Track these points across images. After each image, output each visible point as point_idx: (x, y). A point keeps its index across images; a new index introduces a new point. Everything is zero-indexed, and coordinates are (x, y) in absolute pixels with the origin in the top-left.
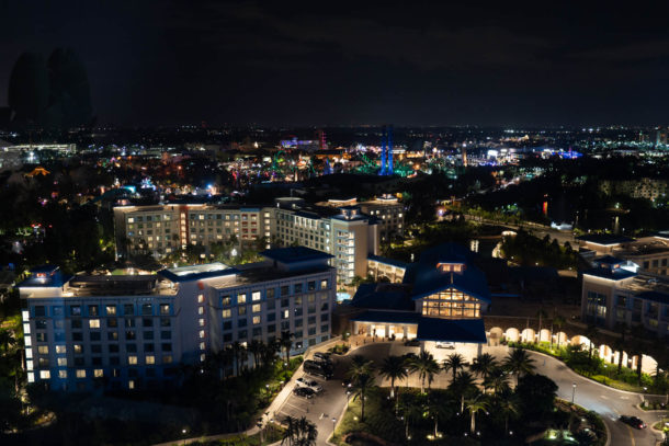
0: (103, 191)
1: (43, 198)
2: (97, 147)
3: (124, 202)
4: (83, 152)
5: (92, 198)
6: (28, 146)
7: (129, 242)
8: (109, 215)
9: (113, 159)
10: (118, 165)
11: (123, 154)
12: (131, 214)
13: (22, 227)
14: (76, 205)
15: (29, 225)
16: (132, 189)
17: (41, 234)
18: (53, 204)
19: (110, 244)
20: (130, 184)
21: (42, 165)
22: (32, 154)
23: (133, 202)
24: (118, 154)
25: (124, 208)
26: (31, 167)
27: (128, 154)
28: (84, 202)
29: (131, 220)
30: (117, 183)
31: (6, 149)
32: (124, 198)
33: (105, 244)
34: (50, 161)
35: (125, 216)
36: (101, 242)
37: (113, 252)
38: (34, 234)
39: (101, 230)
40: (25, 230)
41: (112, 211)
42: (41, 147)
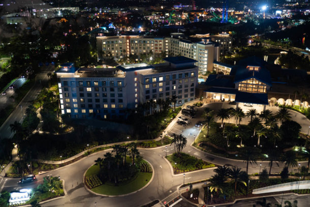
0: (92, 29)
1: (65, 33)
2: (88, 9)
3: (101, 34)
4: (82, 11)
5: (87, 32)
6: (58, 8)
7: (104, 53)
8: (94, 41)
9: (96, 14)
10: (98, 17)
11: (100, 12)
12: (105, 40)
13: (57, 46)
14: (79, 36)
15: (59, 45)
16: (105, 28)
17: (65, 49)
18: (70, 35)
19: (95, 54)
20: (103, 26)
21: (65, 17)
22: (60, 12)
23: (105, 34)
24: (97, 12)
25: (101, 37)
26: (59, 18)
27: (103, 12)
28: (83, 34)
29: (104, 43)
30: (98, 26)
31: (48, 10)
33: (93, 54)
34: (68, 15)
35: (101, 41)
36: (91, 53)
37: (97, 58)
38: (62, 49)
39: (91, 47)
40: (58, 47)
41: (96, 39)
42: (63, 9)
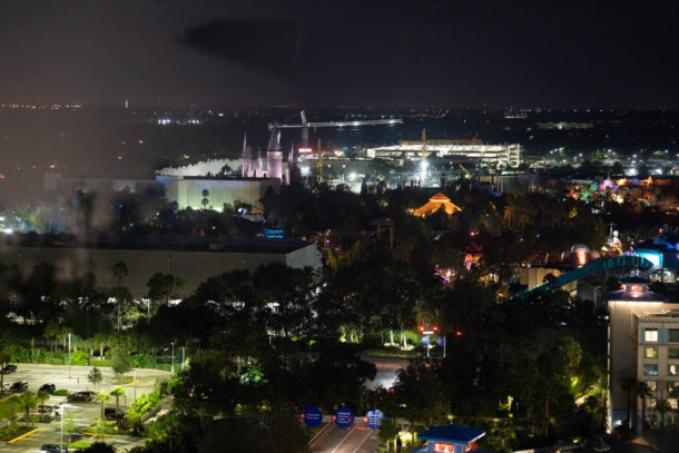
0: (582, 260)
1: (445, 267)
2: (570, 154)
3: (636, 290)
4: (535, 165)
5: (556, 273)
6: (417, 147)
7: (643, 390)
8: (591, 323)
9: (608, 183)
10: (620, 200)
11: (632, 172)
12: (654, 321)
13: (396, 328)
14: (518, 287)
15: (411, 325)
16: (655, 259)
17: (438, 349)
18: (466, 284)
19: (595, 389)
20: (649, 246)
21: (446, 190)
22: (425, 164)
23: (659, 292)
24: (616, 172)
25: (633, 306)
26: (422, 195)
27: (643, 174)
28: (536, 281)
29: (652, 336)
30: (615, 242)
31: (371, 153)
32: (636, 280)
33: (584, 388)
34: (462, 181)
35: (636, 325)
36: (575, 381)
37: (603, 411)
38: (421, 348)
39: (575, 351)
40: (404, 336)
41: (606, 311)
42: (444, 150)
